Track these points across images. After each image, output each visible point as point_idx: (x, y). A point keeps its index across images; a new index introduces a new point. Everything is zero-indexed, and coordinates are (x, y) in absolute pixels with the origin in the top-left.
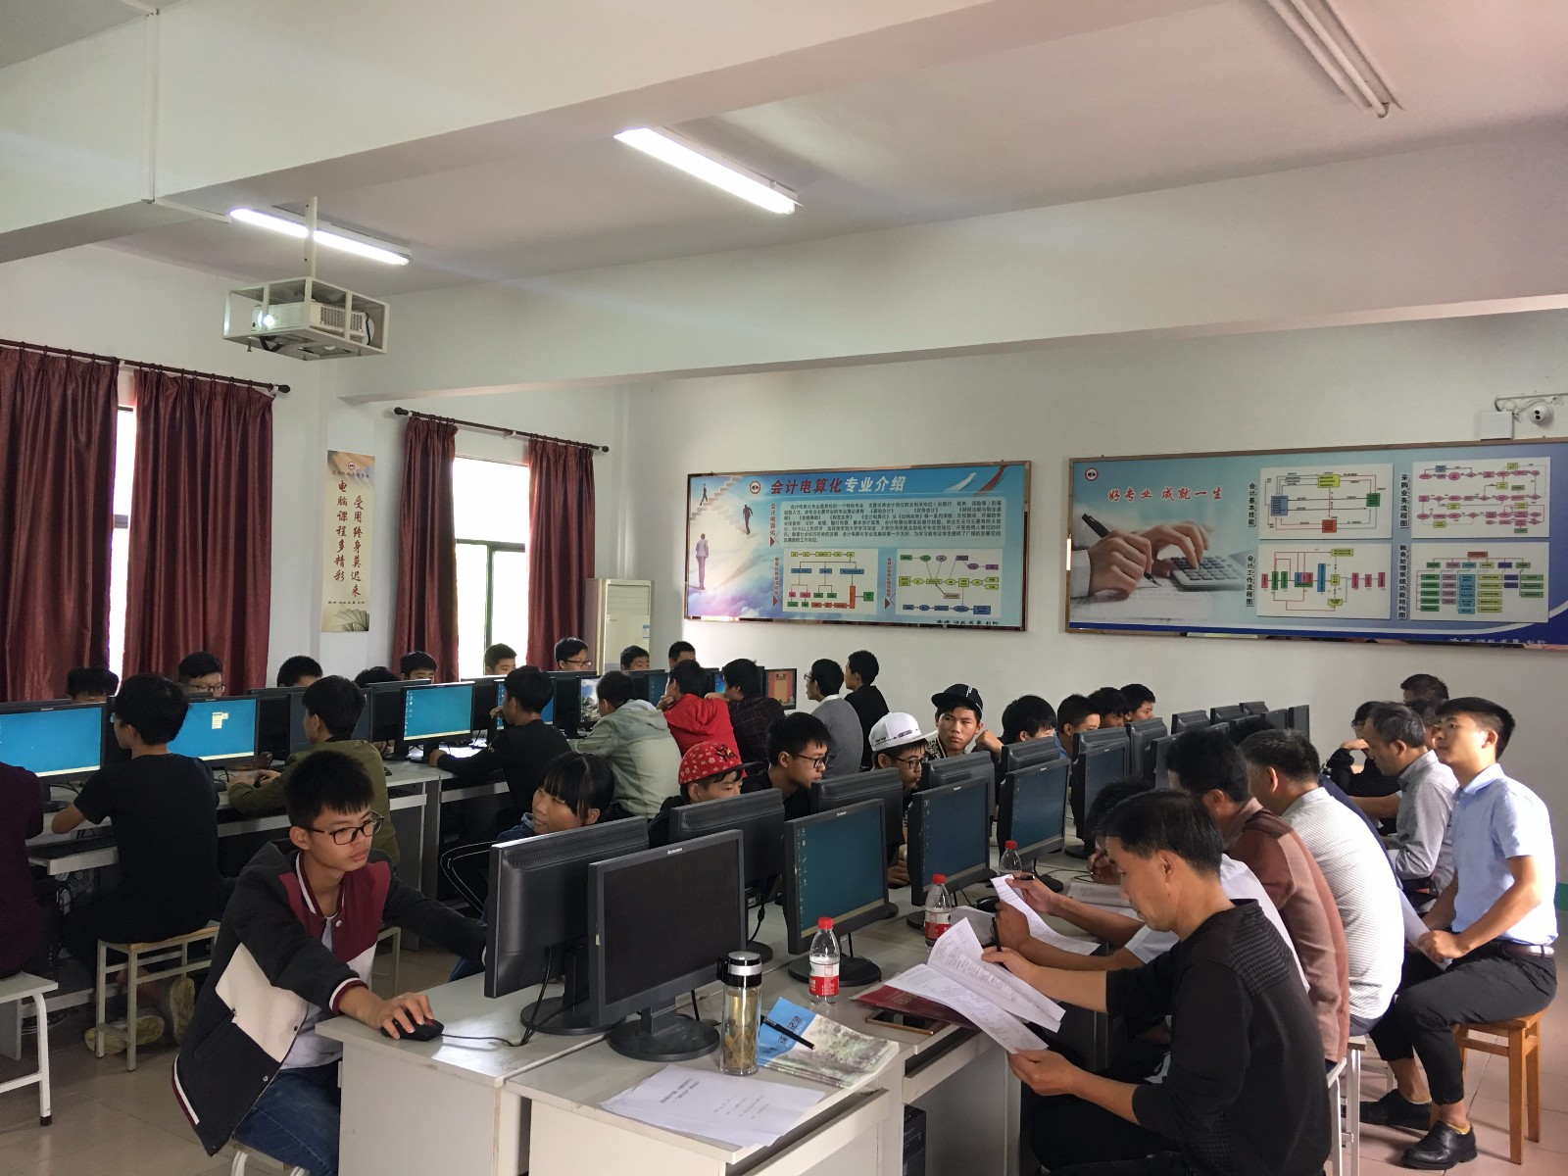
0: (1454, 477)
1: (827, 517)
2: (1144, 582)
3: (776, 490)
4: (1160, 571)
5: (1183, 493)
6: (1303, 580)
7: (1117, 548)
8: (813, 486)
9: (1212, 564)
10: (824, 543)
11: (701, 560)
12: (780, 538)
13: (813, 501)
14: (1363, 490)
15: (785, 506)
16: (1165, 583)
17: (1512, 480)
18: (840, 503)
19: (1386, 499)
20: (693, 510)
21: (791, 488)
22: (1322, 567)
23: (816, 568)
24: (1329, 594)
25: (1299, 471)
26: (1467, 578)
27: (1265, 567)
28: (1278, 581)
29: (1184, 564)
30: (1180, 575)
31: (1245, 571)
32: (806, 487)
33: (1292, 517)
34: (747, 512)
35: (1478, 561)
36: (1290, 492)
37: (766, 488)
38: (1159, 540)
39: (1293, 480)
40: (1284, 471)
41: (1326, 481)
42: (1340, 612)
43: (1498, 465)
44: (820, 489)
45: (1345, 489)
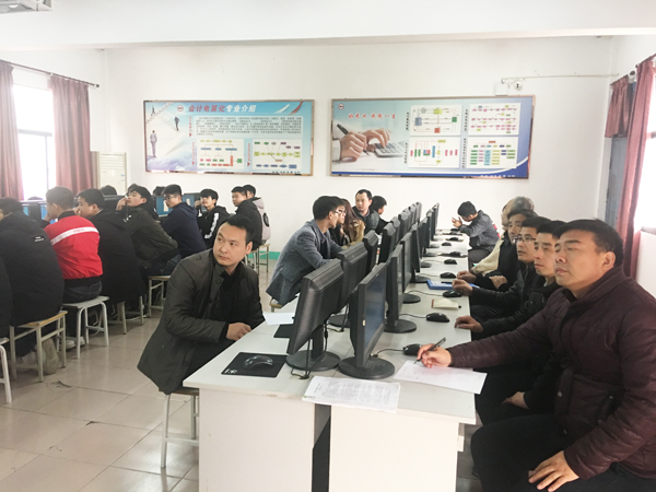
0: (485, 110)
1: (218, 124)
2: (363, 154)
3: (191, 110)
4: (369, 149)
5: (380, 116)
6: (427, 153)
7: (352, 139)
8: (211, 109)
9: (391, 146)
10: (216, 136)
11: (153, 143)
12: (194, 133)
13: (211, 116)
14: (451, 116)
15: (196, 118)
17: (507, 112)
18: (225, 117)
19: (459, 119)
20: (147, 118)
21: (199, 109)
22: (434, 147)
23: (213, 148)
24: (436, 158)
25: (426, 107)
26: (488, 152)
27: (412, 147)
28: (417, 153)
30: (377, 150)
31: (404, 149)
32: (207, 109)
33: (423, 127)
34: (177, 120)
35: (492, 144)
36: (422, 116)
37: (186, 108)
38: (370, 136)
39: (424, 111)
40: (421, 107)
41: (437, 111)
42: (440, 166)
43: (502, 106)
44: (214, 110)
45: (443, 115)
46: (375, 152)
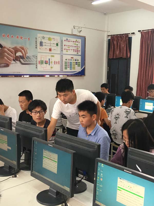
0: (69, 41)
2: (13, 62)
4: (17, 59)
5: (21, 38)
6: (46, 63)
9: (28, 58)
14: (55, 42)
16: (18, 62)
19: (59, 45)
22: (49, 59)
24: (50, 66)
25: (45, 36)
27: (39, 59)
28: (41, 62)
29: (22, 57)
30: (21, 60)
31: (35, 60)
33: (44, 47)
35: (72, 59)
36: (43, 41)
38: (16, 50)
39: (44, 38)
40: (42, 35)
41: (49, 39)
42: (53, 70)
45: (52, 42)
46: (20, 61)
